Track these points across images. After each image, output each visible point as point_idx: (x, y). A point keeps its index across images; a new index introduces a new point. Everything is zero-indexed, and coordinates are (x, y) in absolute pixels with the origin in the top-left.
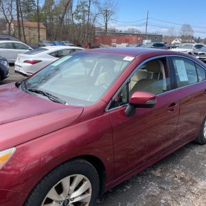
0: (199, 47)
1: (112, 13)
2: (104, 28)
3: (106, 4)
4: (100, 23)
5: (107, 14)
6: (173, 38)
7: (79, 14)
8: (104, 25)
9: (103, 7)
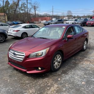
0: (76, 20)
1: (38, 7)
2: (34, 14)
3: (34, 3)
4: (32, 12)
5: (35, 8)
6: (64, 17)
7: (22, 8)
8: (34, 13)
9: (33, 5)
